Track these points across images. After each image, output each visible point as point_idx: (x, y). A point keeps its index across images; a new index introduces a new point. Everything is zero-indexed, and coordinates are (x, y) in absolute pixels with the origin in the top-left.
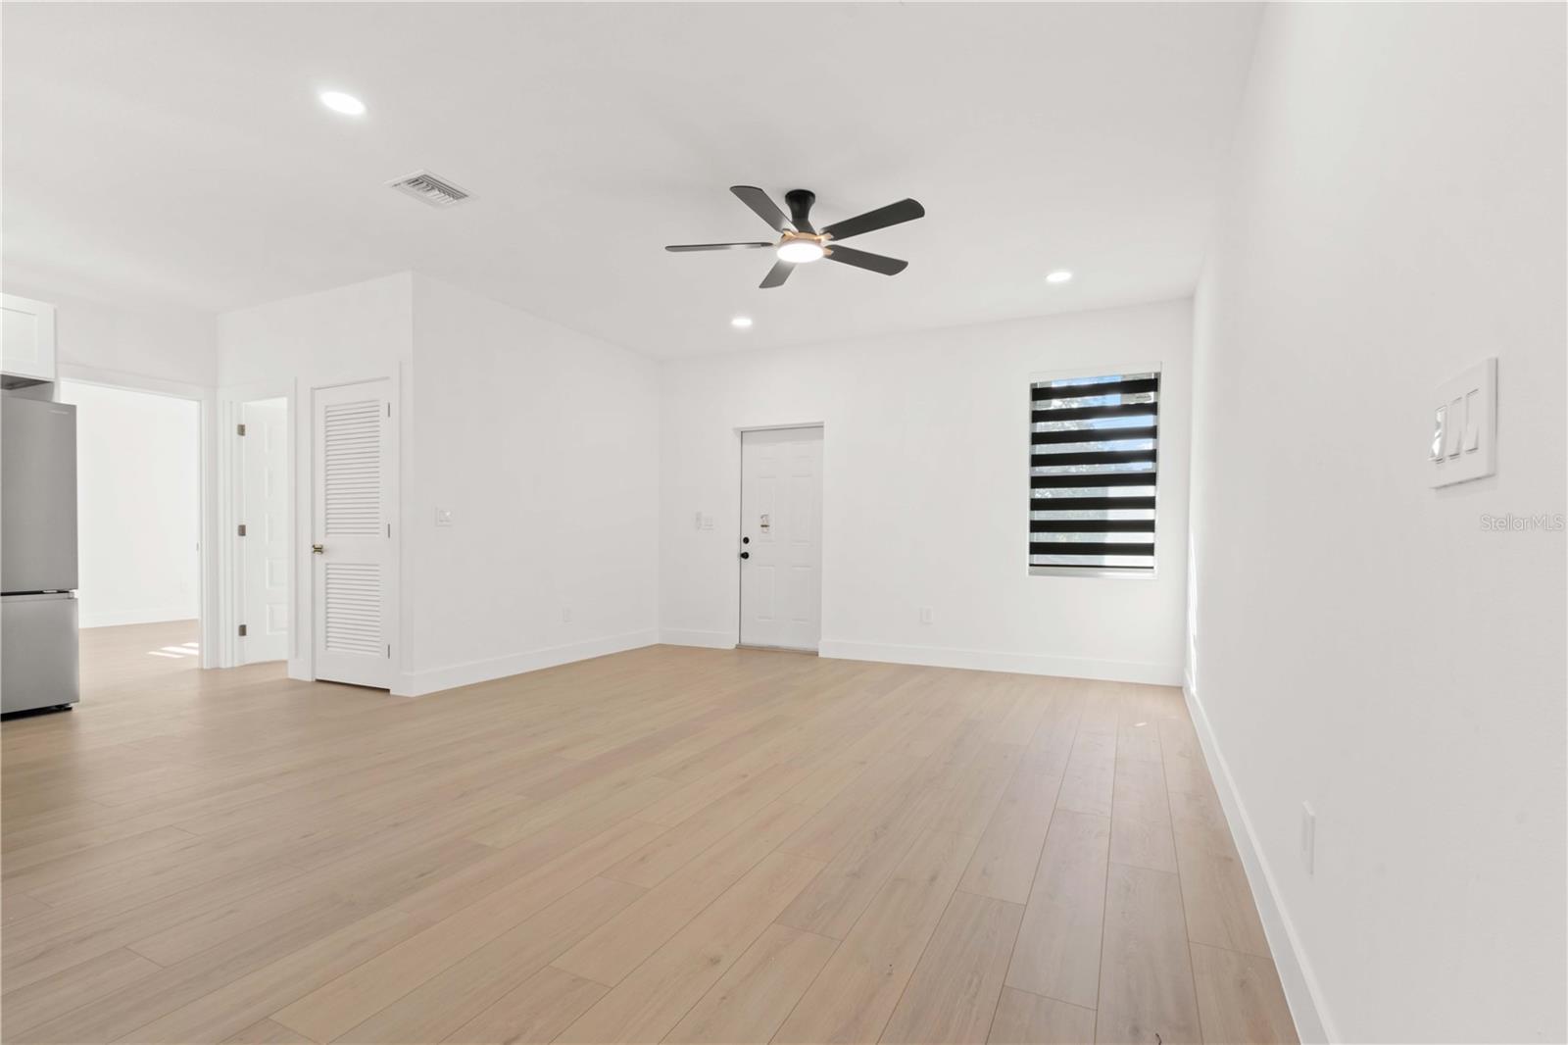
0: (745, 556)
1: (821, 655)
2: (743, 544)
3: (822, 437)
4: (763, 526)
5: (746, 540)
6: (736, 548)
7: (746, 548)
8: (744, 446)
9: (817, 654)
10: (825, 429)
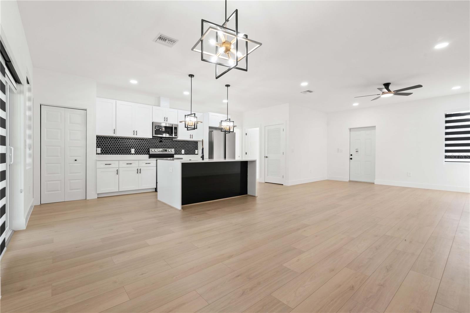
0: (351, 159)
1: (375, 184)
2: (351, 156)
3: (375, 129)
4: (356, 152)
5: (351, 155)
6: (349, 157)
7: (351, 157)
8: (351, 132)
9: (374, 183)
10: (376, 127)
